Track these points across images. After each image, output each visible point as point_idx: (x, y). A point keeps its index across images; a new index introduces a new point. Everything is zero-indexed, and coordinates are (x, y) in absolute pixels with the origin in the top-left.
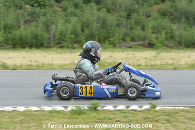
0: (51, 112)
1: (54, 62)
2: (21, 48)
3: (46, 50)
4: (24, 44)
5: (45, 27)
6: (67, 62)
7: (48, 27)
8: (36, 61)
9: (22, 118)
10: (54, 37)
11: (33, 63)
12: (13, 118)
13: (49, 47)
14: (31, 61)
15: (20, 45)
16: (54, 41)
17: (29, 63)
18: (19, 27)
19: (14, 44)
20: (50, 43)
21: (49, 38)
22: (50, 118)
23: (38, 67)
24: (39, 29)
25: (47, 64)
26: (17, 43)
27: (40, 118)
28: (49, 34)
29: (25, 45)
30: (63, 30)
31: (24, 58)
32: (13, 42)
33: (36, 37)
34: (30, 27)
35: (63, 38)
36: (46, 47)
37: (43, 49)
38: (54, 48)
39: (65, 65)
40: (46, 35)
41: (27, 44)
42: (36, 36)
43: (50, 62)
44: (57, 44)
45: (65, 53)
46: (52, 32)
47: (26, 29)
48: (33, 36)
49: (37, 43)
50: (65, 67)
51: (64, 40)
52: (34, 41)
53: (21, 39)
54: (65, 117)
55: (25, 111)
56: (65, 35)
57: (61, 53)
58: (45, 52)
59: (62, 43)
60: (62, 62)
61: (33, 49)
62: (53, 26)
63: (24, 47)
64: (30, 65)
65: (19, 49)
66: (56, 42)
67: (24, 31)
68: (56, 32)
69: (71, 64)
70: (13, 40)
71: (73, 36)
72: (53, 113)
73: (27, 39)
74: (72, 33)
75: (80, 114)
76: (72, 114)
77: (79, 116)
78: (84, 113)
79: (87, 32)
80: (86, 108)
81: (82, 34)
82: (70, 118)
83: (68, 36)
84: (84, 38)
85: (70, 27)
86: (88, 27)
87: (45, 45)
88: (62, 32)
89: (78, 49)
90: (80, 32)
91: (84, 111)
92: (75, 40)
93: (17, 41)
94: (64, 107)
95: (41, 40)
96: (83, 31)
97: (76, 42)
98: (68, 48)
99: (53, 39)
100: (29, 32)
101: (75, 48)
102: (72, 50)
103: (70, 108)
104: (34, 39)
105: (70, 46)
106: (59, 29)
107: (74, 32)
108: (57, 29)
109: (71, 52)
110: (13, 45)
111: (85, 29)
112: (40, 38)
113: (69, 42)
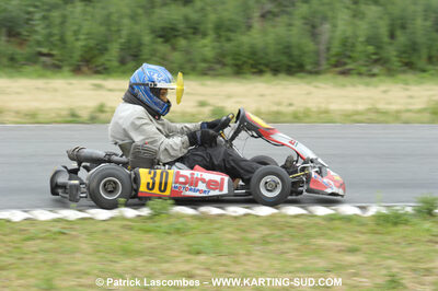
0: (330, 218)
1: (333, 107)
2: (254, 73)
3: (310, 78)
4: (260, 64)
5: (308, 27)
6: (361, 107)
7: (314, 27)
8: (291, 105)
9: (266, 231)
10: (328, 49)
11: (283, 109)
12: (244, 231)
13: (317, 73)
14: (279, 104)
15: (253, 66)
16: (328, 59)
17: (275, 108)
18: (249, 27)
19: (237, 65)
20: (317, 64)
21: (317, 53)
22: (329, 232)
23: (297, 118)
24: (295, 31)
25: (314, 109)
26: (245, 62)
27: (308, 231)
28: (317, 43)
29: (262, 67)
30: (349, 33)
31: (262, 95)
32: (235, 60)
33: (287, 50)
34: (274, 27)
35: (348, 53)
36: (310, 73)
37: (302, 78)
38: (329, 76)
39: (357, 113)
40: (310, 46)
41: (267, 66)
42: (288, 47)
43: (323, 106)
44: (336, 66)
45: (354, 86)
46: (324, 38)
47: (264, 32)
48: (281, 47)
49: (289, 64)
50: (356, 117)
51: (350, 57)
52: (284, 59)
53: (253, 53)
54: (363, 229)
55: (272, 216)
56: (353, 45)
57: (344, 86)
58: (309, 83)
59: (345, 64)
60: (349, 107)
61: (282, 76)
62: (327, 27)
63: (260, 72)
64: (278, 113)
65: (248, 76)
66: (333, 60)
67: (260, 36)
68: (331, 38)
69: (369, 110)
70: (236, 55)
71: (371, 49)
72: (337, 222)
73: (267, 54)
74: (369, 41)
75: (395, 224)
76: (378, 225)
77: (395, 229)
78: (406, 222)
79: (402, 38)
80: (409, 210)
81: (390, 44)
82: (375, 232)
83: (360, 48)
84: (395, 53)
85: (363, 28)
86: (403, 27)
87: (308, 67)
88: (347, 38)
89: (382, 78)
90: (386, 39)
91: (405, 217)
92: (374, 57)
93: (245, 59)
94: (361, 208)
95: (300, 56)
96: (392, 36)
97: (376, 62)
98: (360, 74)
99: (325, 55)
100: (270, 38)
101: (374, 75)
102: (368, 80)
103: (373, 210)
104: (285, 53)
105: (364, 69)
106: (338, 34)
107: (372, 40)
108: (333, 32)
109: (367, 85)
110: (235, 68)
111: (399, 33)
112: (296, 52)
113: (361, 62)
